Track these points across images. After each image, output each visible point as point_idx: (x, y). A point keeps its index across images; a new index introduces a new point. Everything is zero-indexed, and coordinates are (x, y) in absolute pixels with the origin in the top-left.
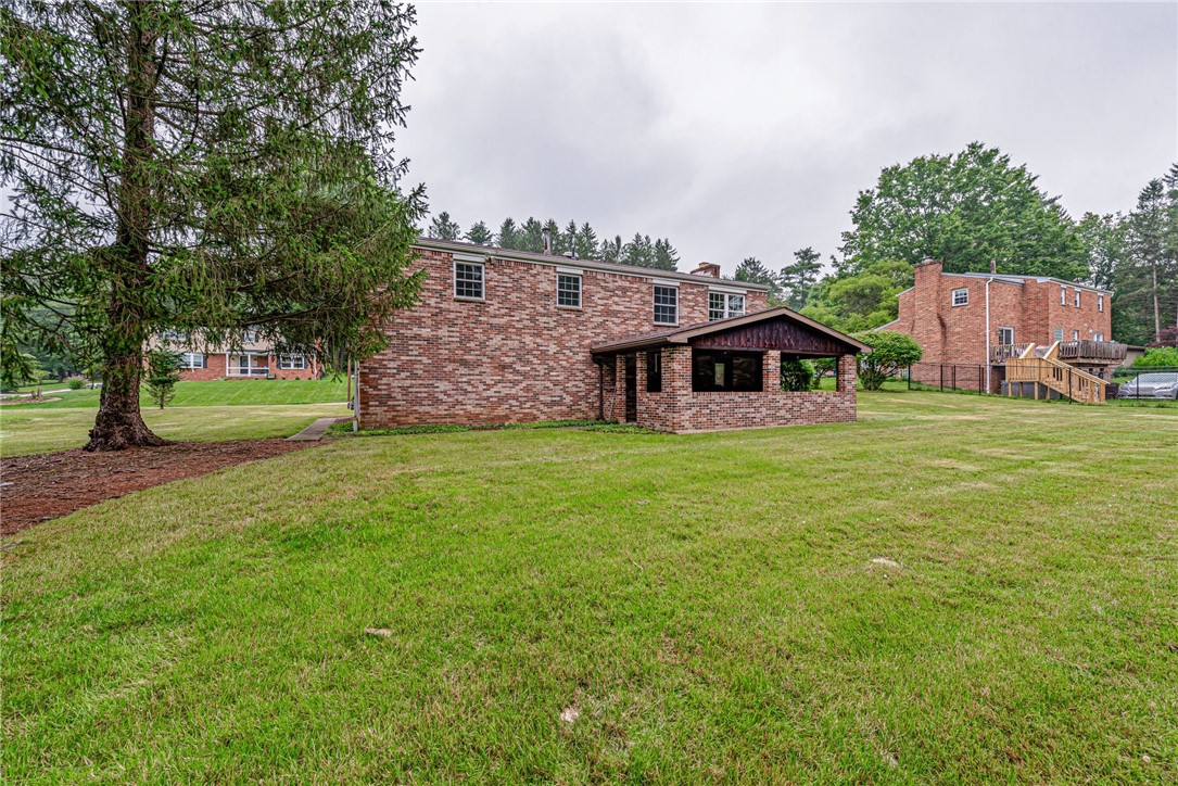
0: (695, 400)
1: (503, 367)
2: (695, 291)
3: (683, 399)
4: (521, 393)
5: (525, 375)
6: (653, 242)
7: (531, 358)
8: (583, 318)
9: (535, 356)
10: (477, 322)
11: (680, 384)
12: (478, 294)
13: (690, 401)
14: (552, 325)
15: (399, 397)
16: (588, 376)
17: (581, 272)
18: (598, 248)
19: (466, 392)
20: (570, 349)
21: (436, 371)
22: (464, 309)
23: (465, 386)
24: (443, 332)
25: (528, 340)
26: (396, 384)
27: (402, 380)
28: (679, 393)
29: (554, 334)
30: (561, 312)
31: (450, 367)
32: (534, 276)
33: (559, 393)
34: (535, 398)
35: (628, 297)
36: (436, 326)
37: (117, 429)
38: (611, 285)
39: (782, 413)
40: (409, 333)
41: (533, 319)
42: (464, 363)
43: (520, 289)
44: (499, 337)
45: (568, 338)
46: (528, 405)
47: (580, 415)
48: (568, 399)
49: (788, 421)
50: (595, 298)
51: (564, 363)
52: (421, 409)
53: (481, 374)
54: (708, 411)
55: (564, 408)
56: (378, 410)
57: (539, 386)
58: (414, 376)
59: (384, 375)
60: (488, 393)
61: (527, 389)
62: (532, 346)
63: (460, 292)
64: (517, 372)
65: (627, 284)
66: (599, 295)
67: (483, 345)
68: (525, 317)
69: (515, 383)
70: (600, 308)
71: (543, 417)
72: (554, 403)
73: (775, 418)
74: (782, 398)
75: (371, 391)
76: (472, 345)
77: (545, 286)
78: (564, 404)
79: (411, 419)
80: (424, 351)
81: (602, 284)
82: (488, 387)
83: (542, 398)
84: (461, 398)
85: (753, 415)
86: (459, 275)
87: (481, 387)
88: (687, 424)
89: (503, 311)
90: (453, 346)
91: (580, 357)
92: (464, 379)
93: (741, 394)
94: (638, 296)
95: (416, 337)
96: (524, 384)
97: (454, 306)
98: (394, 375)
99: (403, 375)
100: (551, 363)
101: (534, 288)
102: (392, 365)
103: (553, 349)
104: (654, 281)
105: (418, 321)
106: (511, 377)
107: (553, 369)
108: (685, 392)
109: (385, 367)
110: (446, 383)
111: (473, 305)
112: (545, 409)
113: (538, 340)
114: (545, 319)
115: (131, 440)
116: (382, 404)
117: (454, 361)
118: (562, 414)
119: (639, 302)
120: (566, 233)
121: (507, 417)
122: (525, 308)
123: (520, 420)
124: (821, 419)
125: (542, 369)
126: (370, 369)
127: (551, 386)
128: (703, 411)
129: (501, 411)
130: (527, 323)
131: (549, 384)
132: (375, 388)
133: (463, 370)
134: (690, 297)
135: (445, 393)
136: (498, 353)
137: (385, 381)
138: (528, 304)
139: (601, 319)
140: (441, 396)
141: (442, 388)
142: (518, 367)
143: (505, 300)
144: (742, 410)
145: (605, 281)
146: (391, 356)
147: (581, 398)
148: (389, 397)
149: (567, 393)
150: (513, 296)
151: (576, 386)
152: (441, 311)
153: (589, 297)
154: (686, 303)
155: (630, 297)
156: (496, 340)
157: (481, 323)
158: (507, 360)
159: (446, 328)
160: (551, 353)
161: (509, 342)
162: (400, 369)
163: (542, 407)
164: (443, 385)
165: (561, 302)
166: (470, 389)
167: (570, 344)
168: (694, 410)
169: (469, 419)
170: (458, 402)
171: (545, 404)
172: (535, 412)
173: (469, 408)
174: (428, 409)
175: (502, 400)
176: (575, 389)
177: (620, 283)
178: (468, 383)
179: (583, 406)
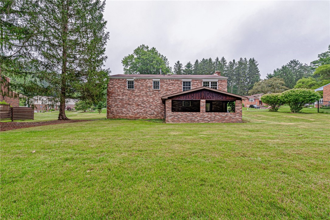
0: (173, 114)
1: (138, 105)
2: (197, 82)
3: (168, 114)
4: (143, 112)
5: (144, 107)
6: (248, 60)
7: (145, 103)
8: (160, 92)
9: (146, 102)
10: (132, 95)
11: (168, 110)
12: (133, 88)
13: (171, 114)
14: (151, 94)
15: (115, 112)
16: (161, 107)
17: (160, 80)
18: (227, 65)
19: (129, 111)
20: (156, 100)
21: (123, 106)
22: (129, 92)
23: (129, 110)
24: (124, 97)
25: (145, 98)
26: (114, 109)
27: (115, 108)
28: (167, 112)
29: (152, 96)
30: (154, 91)
31: (126, 105)
32: (146, 82)
33: (153, 112)
34: (146, 113)
35: (174, 85)
36: (123, 96)
37: (61, 117)
38: (168, 83)
39: (206, 119)
40: (117, 98)
41: (146, 93)
42: (129, 104)
43: (143, 86)
44: (137, 98)
45: (155, 97)
46: (145, 114)
47: (159, 118)
48: (155, 113)
49: (209, 121)
50: (164, 87)
51: (154, 104)
52: (119, 115)
53: (133, 107)
54: (177, 117)
55: (154, 116)
56: (111, 115)
57: (148, 110)
58: (118, 107)
59: (112, 107)
60: (135, 111)
61: (144, 111)
62: (146, 100)
63: (129, 88)
64: (142, 106)
65: (174, 82)
66: (165, 86)
67: (133, 100)
68: (144, 93)
69: (141, 109)
70: (165, 89)
71: (149, 118)
72: (152, 114)
73: (203, 120)
74: (206, 114)
75: (109, 111)
76: (131, 100)
77: (149, 85)
78: (154, 115)
79: (117, 117)
80: (120, 102)
81: (166, 82)
82: (135, 110)
83: (148, 113)
84: (128, 113)
85: (194, 119)
86: (128, 84)
87: (133, 110)
88: (170, 121)
89: (138, 92)
90: (127, 100)
91: (159, 102)
92: (129, 108)
93: (189, 113)
94: (177, 85)
95: (118, 99)
96: (144, 109)
97: (127, 91)
98: (114, 107)
99: (116, 107)
100: (151, 104)
101: (146, 85)
102: (113, 105)
103: (151, 100)
104: (183, 80)
105: (119, 95)
106: (140, 108)
107: (151, 105)
108: (169, 112)
109: (112, 105)
110: (125, 109)
111: (131, 91)
112: (149, 116)
113: (147, 98)
114: (149, 93)
115: (63, 119)
116: (111, 113)
117: (127, 104)
118: (154, 117)
119: (178, 86)
120: (215, 61)
121: (139, 117)
122: (144, 90)
123: (143, 118)
124: (224, 121)
125: (148, 106)
126: (109, 106)
127: (151, 110)
128: (175, 117)
129: (138, 116)
130: (144, 94)
131: (150, 109)
132: (110, 110)
133: (129, 106)
134: (195, 84)
135: (125, 111)
136: (137, 102)
137: (112, 108)
138: (145, 89)
139: (165, 92)
140: (124, 112)
141: (124, 110)
142: (142, 105)
143: (139, 89)
144: (190, 118)
145: (167, 82)
146: (113, 103)
147: (159, 113)
148: (113, 112)
149: (155, 112)
150: (141, 88)
151: (158, 110)
152: (124, 92)
153: (162, 86)
154: (194, 86)
155: (175, 85)
156: (137, 99)
157: (133, 95)
158: (139, 103)
159: (125, 96)
160: (151, 101)
161: (140, 99)
162: (115, 106)
163: (148, 115)
164: (124, 109)
165: (154, 88)
166: (130, 110)
167: (156, 99)
168: (172, 117)
169: (130, 117)
170: (128, 114)
171: (149, 114)
172: (146, 116)
173: (130, 115)
174: (121, 115)
175: (138, 113)
176: (157, 111)
177: (171, 82)
178: (130, 109)
179: (160, 115)
